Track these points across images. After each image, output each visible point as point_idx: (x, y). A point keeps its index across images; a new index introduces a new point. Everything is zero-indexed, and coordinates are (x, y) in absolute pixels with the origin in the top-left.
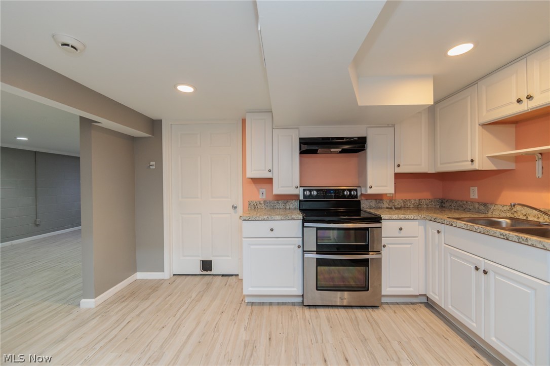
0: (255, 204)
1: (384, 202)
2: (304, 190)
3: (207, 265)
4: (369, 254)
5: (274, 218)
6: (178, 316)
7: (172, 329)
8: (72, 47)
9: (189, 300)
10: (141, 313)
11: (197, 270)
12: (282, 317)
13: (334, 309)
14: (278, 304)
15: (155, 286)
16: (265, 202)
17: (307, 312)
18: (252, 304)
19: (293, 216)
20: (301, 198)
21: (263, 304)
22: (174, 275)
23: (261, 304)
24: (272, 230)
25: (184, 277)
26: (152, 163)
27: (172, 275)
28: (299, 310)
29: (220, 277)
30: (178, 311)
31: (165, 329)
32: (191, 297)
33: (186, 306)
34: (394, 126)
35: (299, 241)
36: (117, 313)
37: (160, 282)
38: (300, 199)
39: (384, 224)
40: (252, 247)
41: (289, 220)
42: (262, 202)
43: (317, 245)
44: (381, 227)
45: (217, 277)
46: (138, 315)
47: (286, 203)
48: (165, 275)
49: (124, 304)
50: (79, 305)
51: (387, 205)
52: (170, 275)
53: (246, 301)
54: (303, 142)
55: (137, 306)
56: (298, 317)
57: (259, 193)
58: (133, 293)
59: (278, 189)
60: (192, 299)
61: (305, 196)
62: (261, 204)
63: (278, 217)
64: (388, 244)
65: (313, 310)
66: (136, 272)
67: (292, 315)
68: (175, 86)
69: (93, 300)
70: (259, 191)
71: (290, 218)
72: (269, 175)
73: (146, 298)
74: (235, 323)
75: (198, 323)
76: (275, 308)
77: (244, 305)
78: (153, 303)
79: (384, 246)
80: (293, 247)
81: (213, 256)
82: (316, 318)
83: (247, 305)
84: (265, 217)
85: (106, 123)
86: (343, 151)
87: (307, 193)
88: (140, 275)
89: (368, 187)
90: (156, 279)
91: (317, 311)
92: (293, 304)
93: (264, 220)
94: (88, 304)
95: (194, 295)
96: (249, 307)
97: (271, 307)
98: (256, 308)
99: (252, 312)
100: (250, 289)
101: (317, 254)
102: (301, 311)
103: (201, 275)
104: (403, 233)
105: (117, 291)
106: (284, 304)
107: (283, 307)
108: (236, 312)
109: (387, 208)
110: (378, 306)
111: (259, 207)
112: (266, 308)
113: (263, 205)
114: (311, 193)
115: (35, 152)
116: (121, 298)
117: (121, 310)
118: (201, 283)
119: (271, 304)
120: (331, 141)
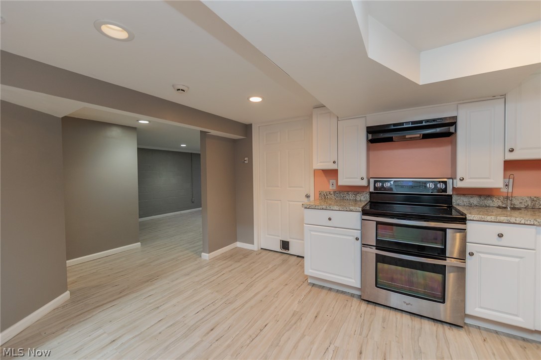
0: (326, 195)
1: (494, 199)
2: (375, 182)
3: (285, 245)
4: (446, 260)
5: (332, 208)
6: (254, 278)
7: (247, 286)
8: (182, 90)
9: (266, 270)
10: (232, 270)
11: (278, 248)
12: (336, 303)
13: (396, 312)
14: (338, 291)
15: (246, 254)
16: (335, 192)
17: (364, 305)
18: (314, 285)
19: (351, 208)
20: (372, 189)
21: (323, 287)
22: (262, 249)
23: (320, 286)
24: (330, 219)
25: (268, 251)
26: (246, 159)
27: (260, 249)
28: (355, 302)
29: (296, 257)
30: (255, 275)
31: (243, 284)
32: (267, 267)
33: (261, 273)
34: (504, 96)
35: (358, 234)
36: (219, 266)
37: (252, 252)
38: (371, 191)
39: (470, 226)
40: (312, 233)
41: (347, 211)
42: (332, 193)
43: (377, 240)
44: (466, 230)
45: (293, 256)
46: (230, 271)
47: (356, 195)
48: (254, 247)
49: (225, 262)
50: (201, 256)
51: (500, 204)
52: (258, 248)
53: (309, 282)
54: (370, 130)
55: (231, 265)
56: (352, 308)
57: (329, 183)
58: (231, 256)
59: (343, 181)
60: (268, 269)
61: (375, 188)
62: (331, 194)
63: (336, 208)
64: (478, 252)
65: (371, 307)
66: (236, 241)
67: (346, 304)
68: (248, 99)
69: (207, 255)
70: (329, 182)
71: (348, 210)
72: (334, 167)
73: (238, 261)
74: (292, 296)
75: (264, 288)
76: (333, 294)
77: (306, 284)
78: (241, 265)
79: (471, 254)
80: (351, 238)
81: (290, 238)
82: (371, 314)
83: (308, 285)
84: (324, 207)
85: (213, 132)
86: (425, 136)
87: (379, 185)
88: (239, 244)
89: (458, 178)
90: (248, 249)
91: (375, 309)
92: (353, 295)
93: (323, 209)
94: (206, 256)
95: (270, 266)
96: (310, 287)
97: (329, 292)
98: (315, 289)
99: (310, 291)
100: (310, 271)
101: (376, 249)
102: (358, 304)
103: (281, 252)
104: (503, 241)
105: (223, 252)
106: (343, 292)
107: (341, 295)
108: (297, 287)
109: (499, 207)
110: (462, 327)
111: (329, 197)
112: (324, 292)
113: (333, 195)
114: (383, 185)
115: (191, 153)
116: (224, 257)
117: (221, 265)
118: (279, 258)
119: (330, 289)
120: (405, 126)
